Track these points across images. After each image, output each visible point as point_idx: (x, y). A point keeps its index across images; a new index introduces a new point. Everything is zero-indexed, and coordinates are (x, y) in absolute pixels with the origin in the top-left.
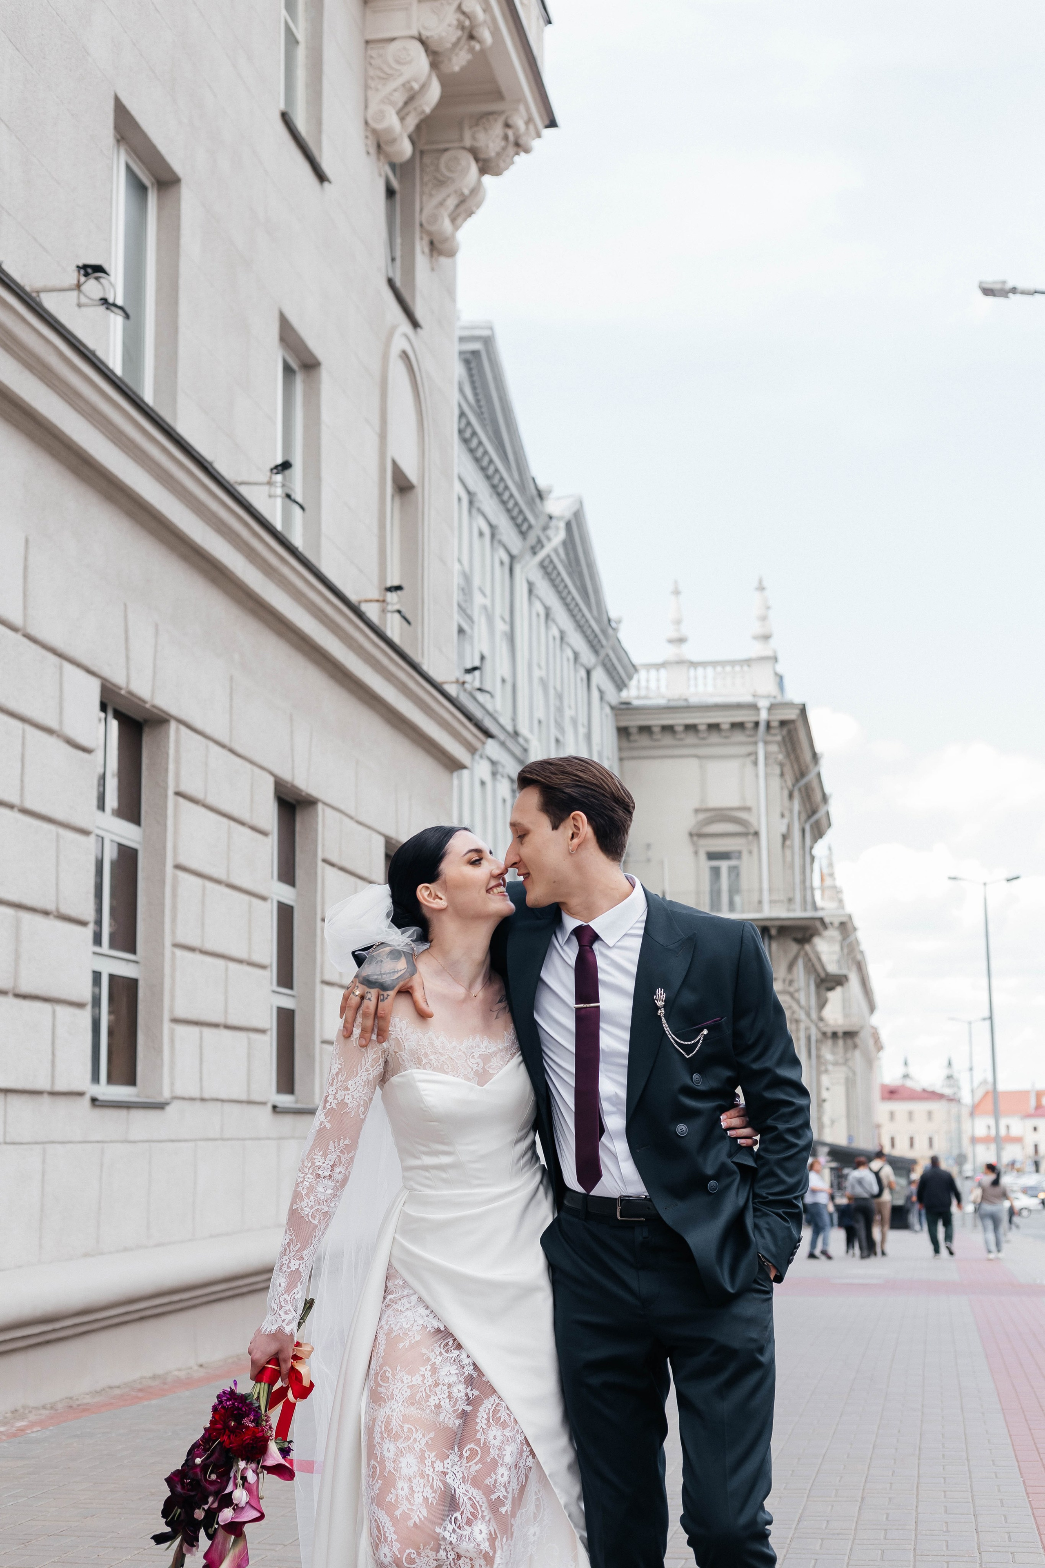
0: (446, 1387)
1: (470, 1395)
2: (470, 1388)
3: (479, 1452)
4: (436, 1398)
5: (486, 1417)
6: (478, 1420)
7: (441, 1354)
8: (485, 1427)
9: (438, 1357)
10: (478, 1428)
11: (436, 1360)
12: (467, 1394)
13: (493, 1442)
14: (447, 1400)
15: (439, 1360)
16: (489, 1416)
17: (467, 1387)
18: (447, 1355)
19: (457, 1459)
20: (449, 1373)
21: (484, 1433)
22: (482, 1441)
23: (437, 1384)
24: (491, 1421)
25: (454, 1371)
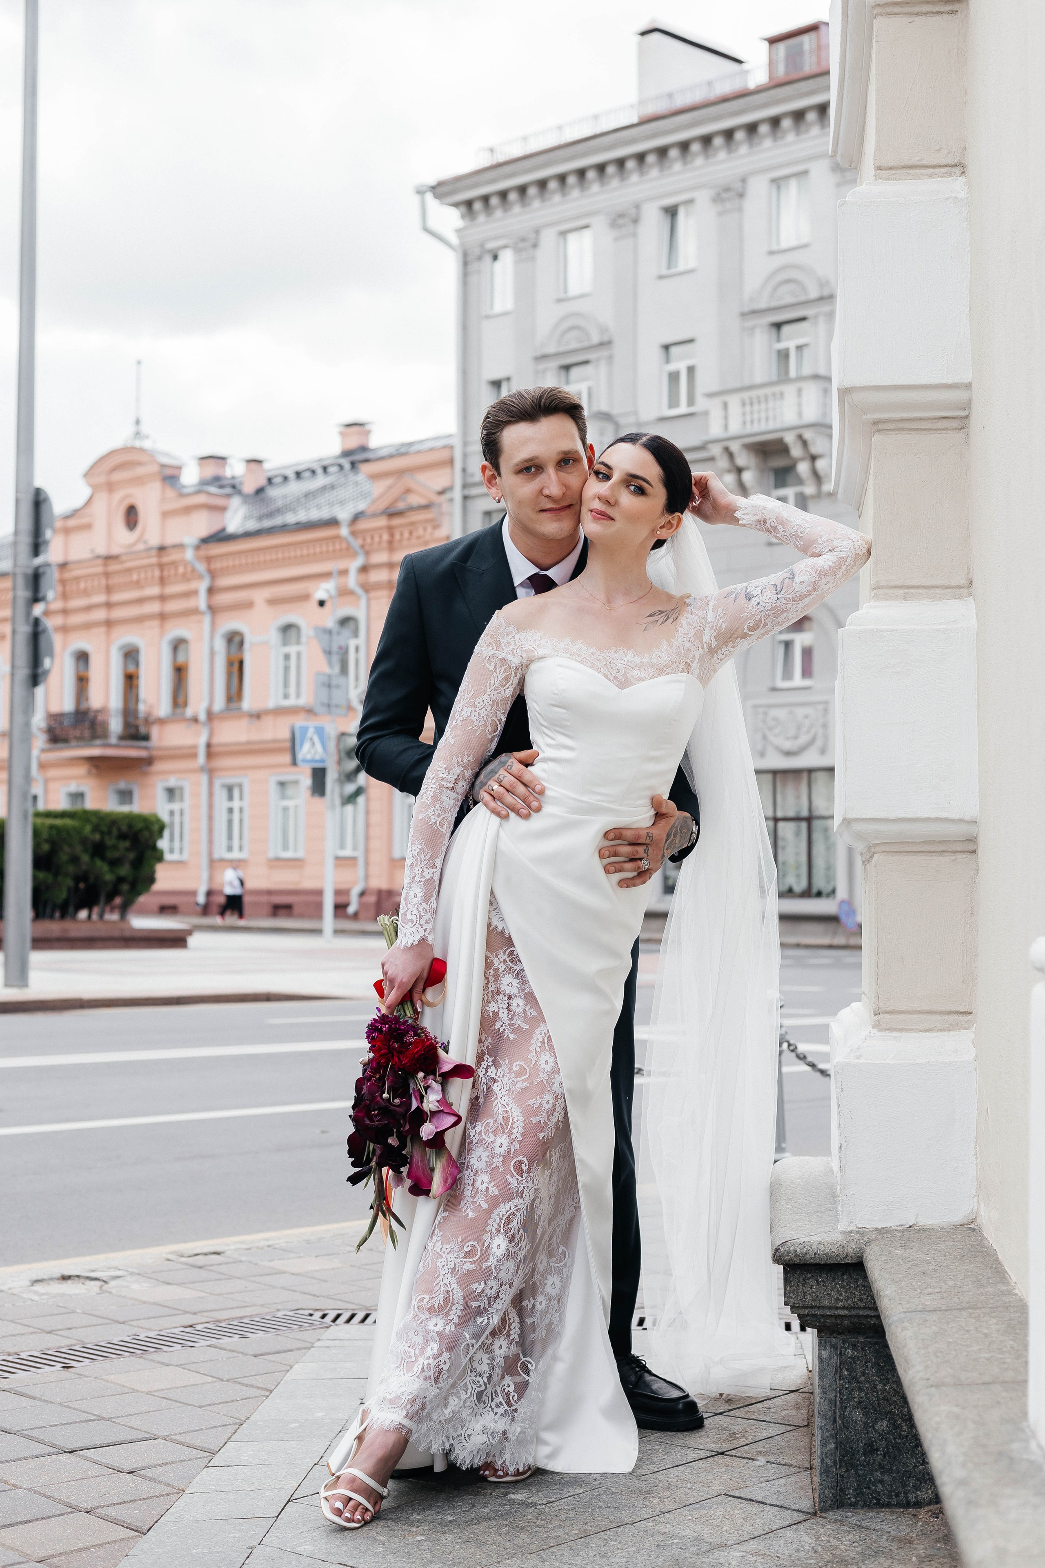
0: (506, 998)
1: (528, 1013)
2: (529, 1006)
3: (528, 1072)
4: (496, 1006)
5: (541, 1039)
6: (533, 1041)
7: (505, 961)
8: (538, 1049)
9: (502, 964)
10: (532, 1048)
11: (499, 967)
12: (525, 1011)
13: (543, 1066)
14: (506, 1011)
15: (502, 968)
16: (544, 1040)
17: (526, 1005)
18: (511, 965)
19: (507, 1071)
20: (510, 985)
21: (537, 1056)
22: (533, 1062)
23: (498, 993)
24: (546, 1045)
25: (515, 985)
